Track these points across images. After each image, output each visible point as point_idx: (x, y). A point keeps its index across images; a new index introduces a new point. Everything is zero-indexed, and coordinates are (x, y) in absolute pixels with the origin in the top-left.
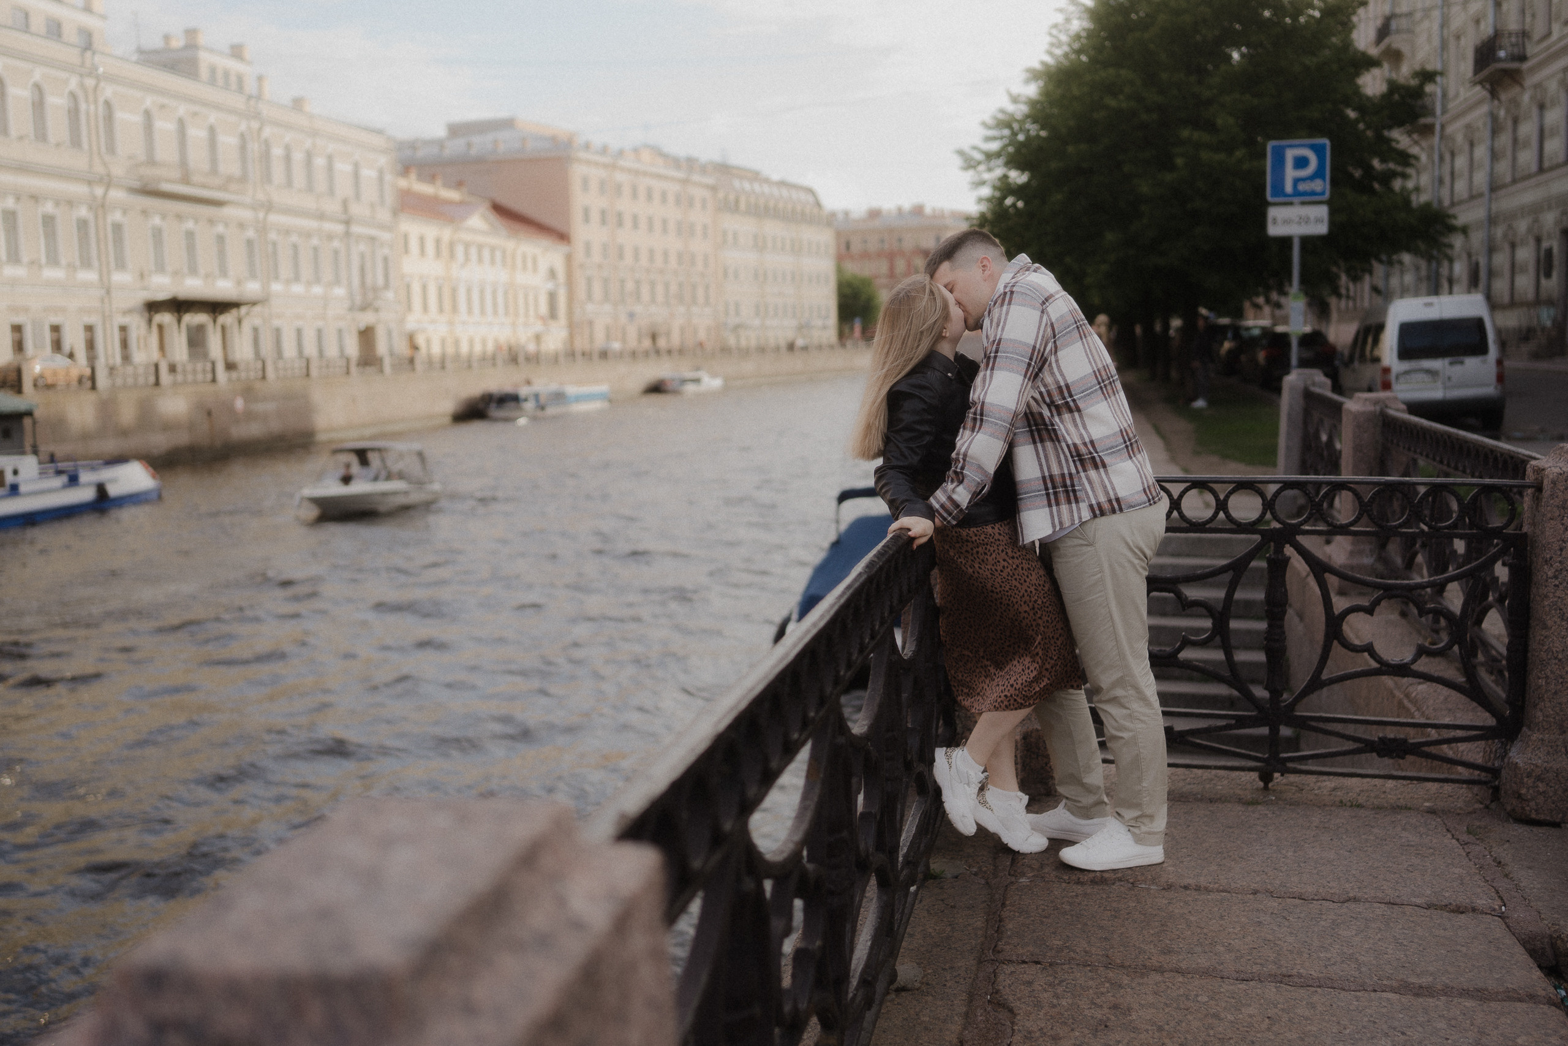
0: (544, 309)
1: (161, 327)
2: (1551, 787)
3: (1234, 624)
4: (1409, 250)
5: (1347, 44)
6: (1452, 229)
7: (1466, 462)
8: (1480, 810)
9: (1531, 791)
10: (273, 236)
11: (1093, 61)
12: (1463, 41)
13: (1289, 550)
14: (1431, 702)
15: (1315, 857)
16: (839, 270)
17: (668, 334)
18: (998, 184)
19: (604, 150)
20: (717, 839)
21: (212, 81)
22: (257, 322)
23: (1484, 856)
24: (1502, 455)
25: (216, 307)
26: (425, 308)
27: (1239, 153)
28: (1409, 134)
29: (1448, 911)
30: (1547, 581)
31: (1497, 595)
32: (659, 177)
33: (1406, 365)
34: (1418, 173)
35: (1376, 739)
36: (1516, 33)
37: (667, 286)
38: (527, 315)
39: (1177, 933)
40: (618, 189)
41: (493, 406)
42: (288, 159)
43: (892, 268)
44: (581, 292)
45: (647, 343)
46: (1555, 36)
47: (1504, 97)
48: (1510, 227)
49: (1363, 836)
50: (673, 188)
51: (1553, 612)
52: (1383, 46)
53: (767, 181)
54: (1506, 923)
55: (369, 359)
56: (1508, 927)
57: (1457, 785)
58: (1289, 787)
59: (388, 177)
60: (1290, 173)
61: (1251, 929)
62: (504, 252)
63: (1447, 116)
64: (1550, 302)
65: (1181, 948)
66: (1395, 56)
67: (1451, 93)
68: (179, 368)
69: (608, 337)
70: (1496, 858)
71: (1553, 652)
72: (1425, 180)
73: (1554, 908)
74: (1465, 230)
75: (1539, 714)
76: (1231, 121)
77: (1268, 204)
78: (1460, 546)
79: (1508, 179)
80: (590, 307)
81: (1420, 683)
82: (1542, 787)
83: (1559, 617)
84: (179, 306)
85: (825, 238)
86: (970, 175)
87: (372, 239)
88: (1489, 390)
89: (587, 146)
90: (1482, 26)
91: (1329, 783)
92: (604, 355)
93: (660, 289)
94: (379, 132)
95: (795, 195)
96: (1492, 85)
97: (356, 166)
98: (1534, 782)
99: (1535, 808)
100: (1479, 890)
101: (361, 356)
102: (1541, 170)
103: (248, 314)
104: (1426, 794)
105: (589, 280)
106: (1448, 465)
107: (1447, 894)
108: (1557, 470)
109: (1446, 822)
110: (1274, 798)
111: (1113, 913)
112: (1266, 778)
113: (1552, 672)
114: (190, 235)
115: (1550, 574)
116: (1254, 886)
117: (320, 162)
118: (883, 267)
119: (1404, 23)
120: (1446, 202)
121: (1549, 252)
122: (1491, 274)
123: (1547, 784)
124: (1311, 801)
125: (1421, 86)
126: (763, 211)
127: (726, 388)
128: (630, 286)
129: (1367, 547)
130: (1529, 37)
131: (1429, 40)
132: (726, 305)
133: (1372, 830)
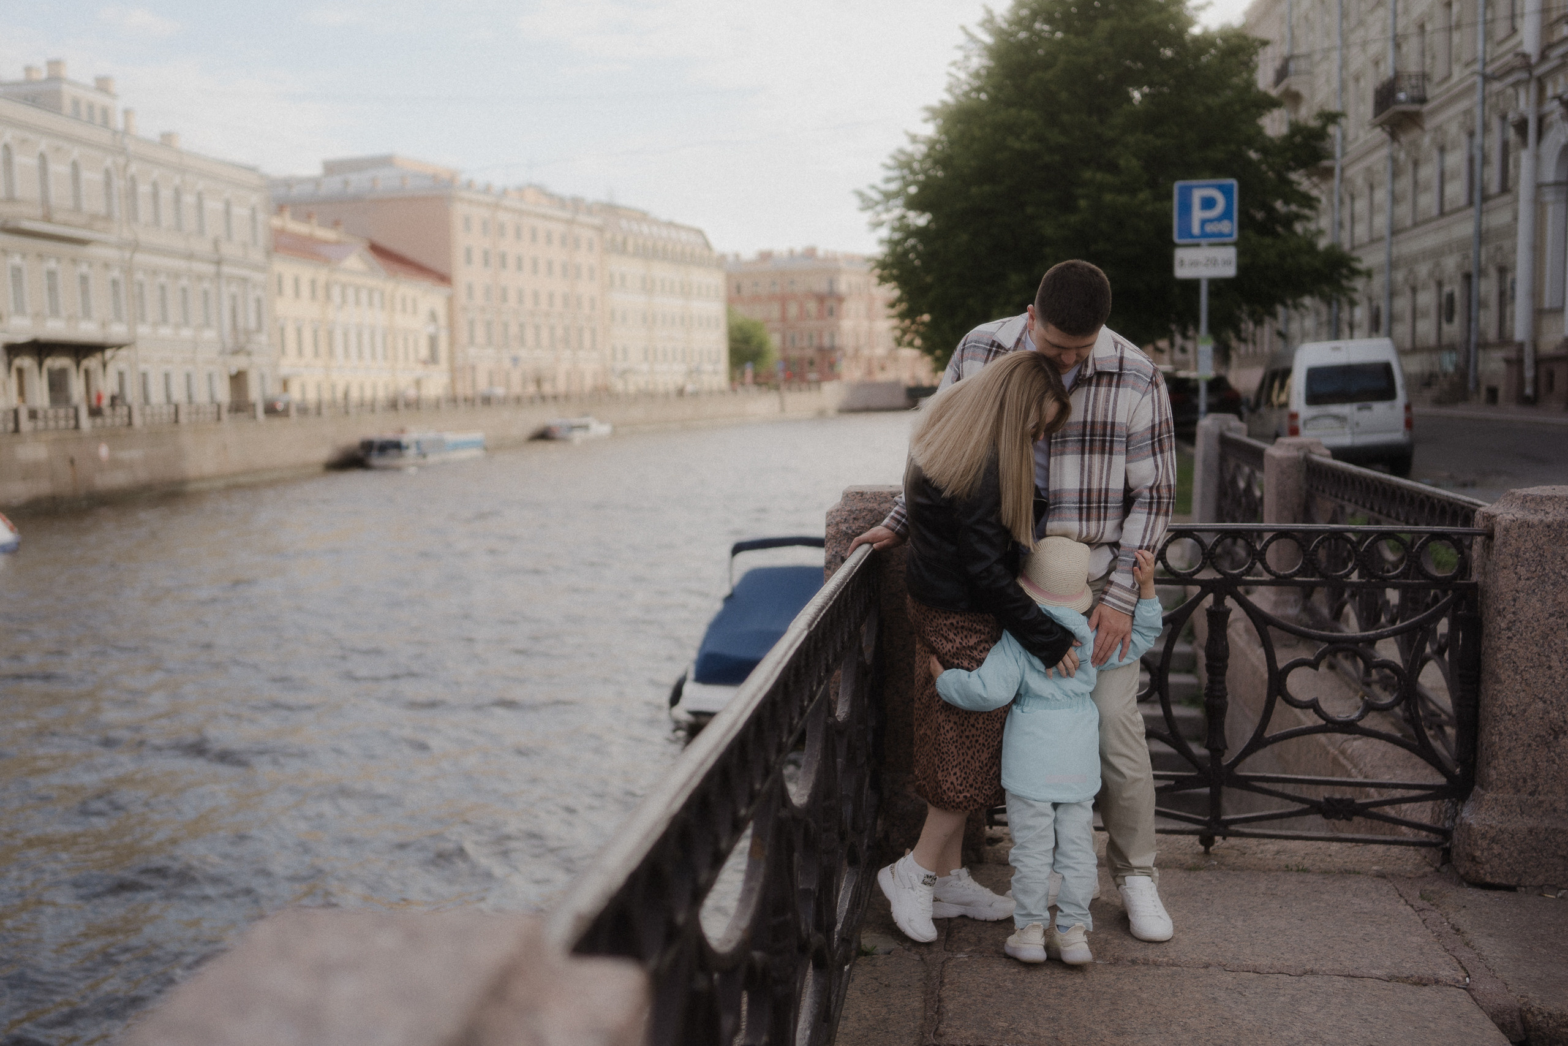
0: (424, 352)
1: (20, 372)
2: (1506, 849)
3: (1173, 679)
4: (1311, 293)
5: (1250, 84)
6: (1355, 273)
7: (1400, 509)
8: (1431, 873)
9: (1486, 854)
10: (139, 276)
11: (994, 100)
12: (1362, 83)
13: (1229, 602)
14: (1369, 758)
15: (1266, 926)
16: (730, 313)
17: (554, 379)
18: (897, 224)
19: (487, 189)
20: (672, 933)
21: (76, 116)
22: (123, 366)
23: (1441, 923)
24: (1439, 501)
25: (80, 351)
26: (300, 352)
27: (1143, 195)
28: (1309, 176)
29: (1410, 984)
30: (1500, 632)
31: (1435, 647)
32: (545, 217)
33: (1315, 411)
34: (1318, 216)
35: (1322, 800)
36: (1417, 76)
37: (552, 329)
38: (407, 358)
39: (1129, 1011)
40: (501, 230)
41: (375, 453)
42: (155, 195)
43: (784, 312)
44: (463, 337)
45: (531, 389)
46: (1455, 78)
47: (1403, 139)
48: (1411, 271)
49: (1314, 904)
50: (558, 228)
51: (1507, 665)
52: (1282, 87)
53: (655, 222)
54: (1472, 996)
55: (240, 406)
56: (1475, 1000)
57: (1403, 847)
58: (1230, 851)
59: (261, 217)
60: (1198, 214)
61: (1207, 1006)
62: (382, 294)
63: (1346, 160)
64: (1451, 347)
65: (1135, 1028)
66: (1294, 98)
67: (1351, 137)
68: (40, 415)
69: (491, 383)
70: (1453, 925)
71: (1507, 707)
72: (1324, 222)
73: (1520, 979)
74: (1369, 274)
75: (1493, 772)
76: (1135, 162)
77: (1175, 245)
78: (1393, 596)
79: (1409, 222)
80: (472, 351)
81: (1355, 739)
82: (1497, 849)
83: (1513, 670)
84: (41, 349)
85: (715, 280)
86: (868, 216)
87: (244, 280)
88: (1398, 436)
89: (469, 185)
90: (1382, 67)
91: (1272, 846)
92: (487, 400)
93: (545, 334)
94: (252, 169)
95: (684, 236)
96: (1391, 128)
97: (228, 204)
98: (1489, 844)
99: (1490, 870)
100: (1440, 960)
101: (232, 402)
102: (1442, 213)
103: (113, 357)
104: (1373, 857)
105: (472, 323)
106: (1380, 512)
107: (1408, 966)
108: (1510, 517)
109: (1398, 887)
110: (1216, 863)
111: (1059, 991)
112: (1207, 841)
113: (1506, 728)
114: (51, 275)
115: (1503, 625)
116: (1205, 959)
117: (189, 199)
118: (775, 312)
119: (1303, 64)
120: (1346, 247)
121: (1451, 297)
122: (1392, 318)
123: (1502, 846)
124: (1255, 865)
125: (1324, 128)
126: (650, 253)
127: (614, 433)
128: (514, 329)
129: (1292, 598)
130: (1429, 79)
131: (1328, 81)
132: (614, 350)
133: (1322, 896)
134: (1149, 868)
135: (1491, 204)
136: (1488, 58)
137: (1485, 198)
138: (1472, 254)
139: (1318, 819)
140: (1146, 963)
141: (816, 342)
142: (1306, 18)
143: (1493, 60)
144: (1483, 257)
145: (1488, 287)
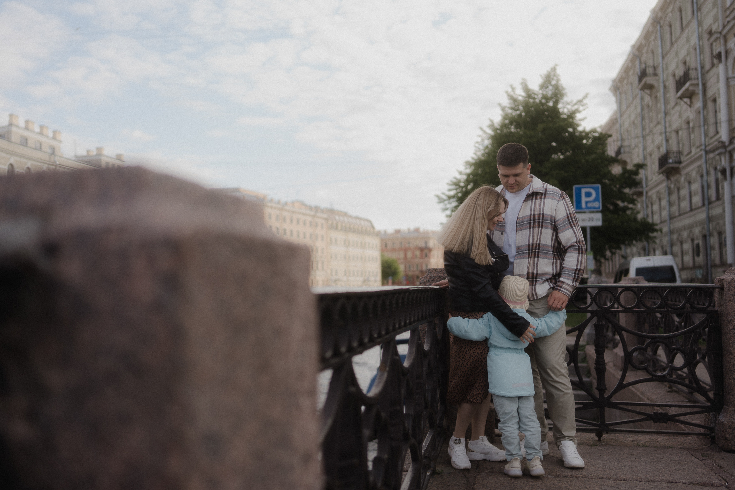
4: (636, 240)
5: (604, 152)
6: (655, 230)
7: (680, 297)
8: (706, 448)
9: (731, 436)
12: (653, 156)
15: (629, 465)
16: (382, 256)
19: (279, 202)
23: (712, 464)
29: (699, 486)
30: (730, 331)
31: (701, 356)
32: (303, 214)
35: (653, 414)
36: (677, 152)
40: (284, 219)
43: (406, 255)
46: (693, 152)
47: (672, 179)
48: (679, 235)
49: (651, 458)
50: (309, 219)
52: (618, 158)
53: (350, 216)
58: (611, 439)
60: (584, 199)
63: (648, 188)
64: (700, 267)
66: (624, 162)
67: (649, 178)
70: (718, 465)
74: (661, 232)
75: (732, 397)
79: (677, 214)
85: (376, 241)
86: (441, 206)
89: (271, 201)
90: (661, 150)
95: (362, 222)
96: (667, 174)
98: (732, 431)
99: (733, 444)
100: (713, 477)
102: (691, 210)
107: (698, 479)
108: (730, 278)
109: (690, 452)
110: (604, 444)
112: (599, 435)
116: (600, 476)
118: (402, 255)
119: (627, 149)
120: (651, 222)
121: (698, 245)
124: (623, 444)
125: (637, 171)
126: (348, 229)
130: (682, 154)
131: (638, 156)
132: (331, 271)
133: (655, 455)
134: (572, 437)
135: (713, 205)
136: (707, 144)
137: (710, 203)
138: (706, 226)
139: (651, 423)
140: (572, 477)
141: (419, 268)
142: (627, 130)
143: (709, 145)
144: (711, 227)
145: (714, 241)
